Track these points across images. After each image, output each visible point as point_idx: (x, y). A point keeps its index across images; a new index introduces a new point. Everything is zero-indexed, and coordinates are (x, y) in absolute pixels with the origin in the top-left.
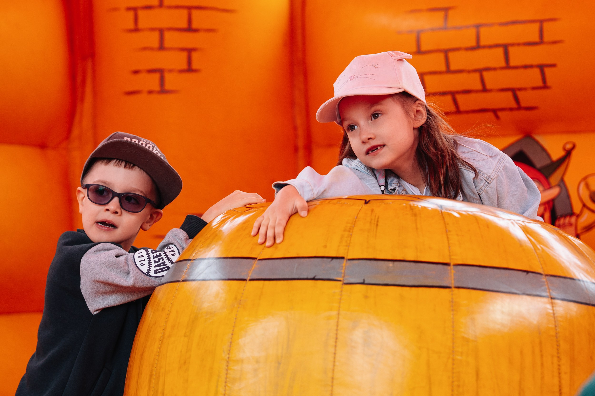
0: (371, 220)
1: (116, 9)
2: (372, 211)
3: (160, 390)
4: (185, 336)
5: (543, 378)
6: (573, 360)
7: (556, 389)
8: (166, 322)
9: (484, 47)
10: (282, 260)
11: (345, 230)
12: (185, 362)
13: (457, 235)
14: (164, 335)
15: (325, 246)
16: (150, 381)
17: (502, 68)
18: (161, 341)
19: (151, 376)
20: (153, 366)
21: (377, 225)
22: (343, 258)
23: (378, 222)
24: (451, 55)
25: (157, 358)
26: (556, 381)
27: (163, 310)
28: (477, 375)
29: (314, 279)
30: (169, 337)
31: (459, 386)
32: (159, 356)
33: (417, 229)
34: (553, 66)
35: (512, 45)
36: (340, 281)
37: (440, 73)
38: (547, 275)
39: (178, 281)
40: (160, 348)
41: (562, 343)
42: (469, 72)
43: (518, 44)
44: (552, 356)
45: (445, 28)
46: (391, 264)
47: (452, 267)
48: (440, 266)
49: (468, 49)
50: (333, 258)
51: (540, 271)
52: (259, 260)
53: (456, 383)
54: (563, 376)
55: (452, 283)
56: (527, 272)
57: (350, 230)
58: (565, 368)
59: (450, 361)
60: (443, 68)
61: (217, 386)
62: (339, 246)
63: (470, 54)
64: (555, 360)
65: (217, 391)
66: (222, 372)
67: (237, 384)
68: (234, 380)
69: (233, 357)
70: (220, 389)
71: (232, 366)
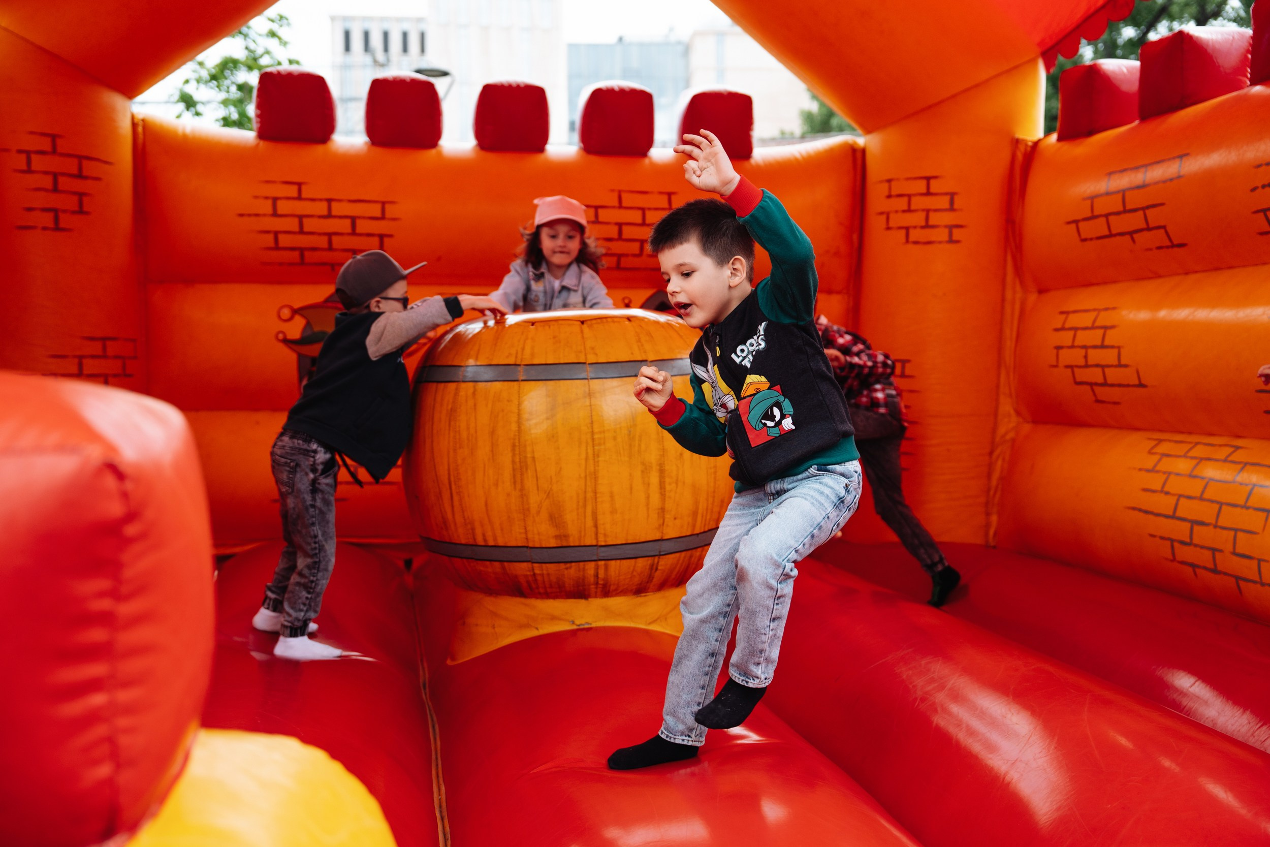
1: (7, 150)
9: (335, 217)
17: (348, 234)
24: (305, 220)
34: (390, 236)
35: (359, 217)
42: (320, 234)
43: (364, 218)
49: (320, 217)
60: (297, 229)
63: (322, 221)
65: (587, 453)
66: (590, 441)
67: (602, 447)
68: (600, 444)
69: (596, 430)
70: (590, 451)
71: (596, 436)
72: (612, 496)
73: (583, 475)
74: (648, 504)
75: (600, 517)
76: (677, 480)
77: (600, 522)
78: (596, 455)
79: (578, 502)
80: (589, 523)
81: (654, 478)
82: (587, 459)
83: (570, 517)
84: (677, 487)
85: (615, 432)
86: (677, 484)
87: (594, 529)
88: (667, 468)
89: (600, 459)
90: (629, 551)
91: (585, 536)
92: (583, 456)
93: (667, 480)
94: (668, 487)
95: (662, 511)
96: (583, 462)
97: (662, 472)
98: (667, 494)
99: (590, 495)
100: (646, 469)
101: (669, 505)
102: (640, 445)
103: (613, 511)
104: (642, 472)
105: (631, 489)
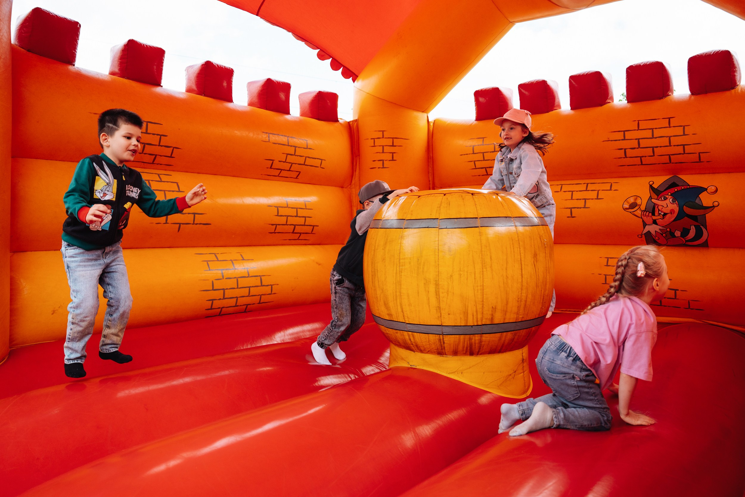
0: (447, 202)
2: (447, 199)
3: (376, 269)
4: (383, 249)
5: (514, 256)
6: (525, 248)
7: (519, 260)
8: (375, 244)
10: (415, 220)
11: (438, 208)
12: (384, 259)
13: (480, 206)
14: (375, 249)
15: (431, 214)
16: (372, 265)
18: (374, 250)
19: (372, 263)
20: (372, 259)
21: (449, 205)
22: (438, 219)
23: (450, 203)
25: (373, 257)
26: (519, 257)
27: (374, 239)
28: (491, 258)
29: (428, 227)
30: (377, 249)
31: (484, 263)
32: (374, 256)
33: (464, 205)
36: (438, 228)
37: (481, 161)
38: (513, 217)
39: (378, 228)
40: (374, 253)
41: (521, 243)
44: (517, 248)
45: (483, 145)
46: (456, 220)
47: (479, 219)
48: (474, 219)
50: (434, 219)
51: (511, 216)
52: (406, 220)
53: (483, 262)
54: (522, 254)
55: (479, 225)
56: (506, 217)
57: (440, 207)
58: (522, 251)
59: (481, 254)
61: (396, 268)
62: (436, 214)
64: (519, 249)
65: (397, 270)
66: (398, 263)
67: (404, 267)
68: (402, 266)
69: (401, 257)
70: (398, 269)
71: (401, 261)
72: (408, 296)
73: (395, 282)
74: (429, 303)
75: (404, 307)
76: (448, 291)
77: (404, 310)
78: (401, 272)
79: (394, 297)
80: (400, 310)
81: (432, 288)
82: (396, 273)
83: (391, 304)
84: (448, 296)
85: (410, 259)
86: (448, 294)
87: (402, 313)
88: (440, 283)
89: (402, 274)
90: (423, 329)
91: (399, 316)
92: (395, 272)
93: (441, 290)
94: (441, 295)
95: (439, 308)
96: (395, 275)
97: (437, 285)
98: (441, 299)
99: (398, 294)
100: (427, 282)
101: (443, 305)
102: (423, 268)
103: (410, 305)
104: (424, 284)
105: (418, 293)
